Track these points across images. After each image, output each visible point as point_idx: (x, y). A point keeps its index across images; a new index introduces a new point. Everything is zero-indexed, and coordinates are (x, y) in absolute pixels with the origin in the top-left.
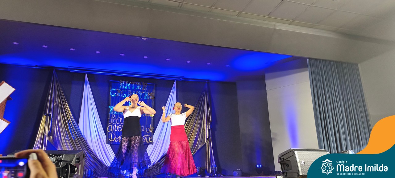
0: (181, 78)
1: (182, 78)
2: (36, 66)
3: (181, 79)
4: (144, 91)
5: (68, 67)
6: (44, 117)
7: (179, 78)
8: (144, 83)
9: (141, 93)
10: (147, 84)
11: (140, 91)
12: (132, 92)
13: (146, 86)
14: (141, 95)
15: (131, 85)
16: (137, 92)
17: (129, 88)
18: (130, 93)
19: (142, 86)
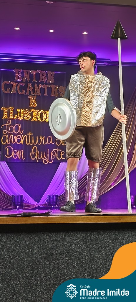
0: (106, 62)
1: (108, 62)
3: (106, 64)
4: (50, 84)
7: (103, 62)
8: (50, 73)
9: (46, 87)
10: (54, 73)
11: (44, 84)
12: (33, 86)
13: (53, 77)
14: (46, 90)
15: (31, 76)
16: (40, 86)
17: (28, 80)
18: (30, 88)
19: (47, 76)
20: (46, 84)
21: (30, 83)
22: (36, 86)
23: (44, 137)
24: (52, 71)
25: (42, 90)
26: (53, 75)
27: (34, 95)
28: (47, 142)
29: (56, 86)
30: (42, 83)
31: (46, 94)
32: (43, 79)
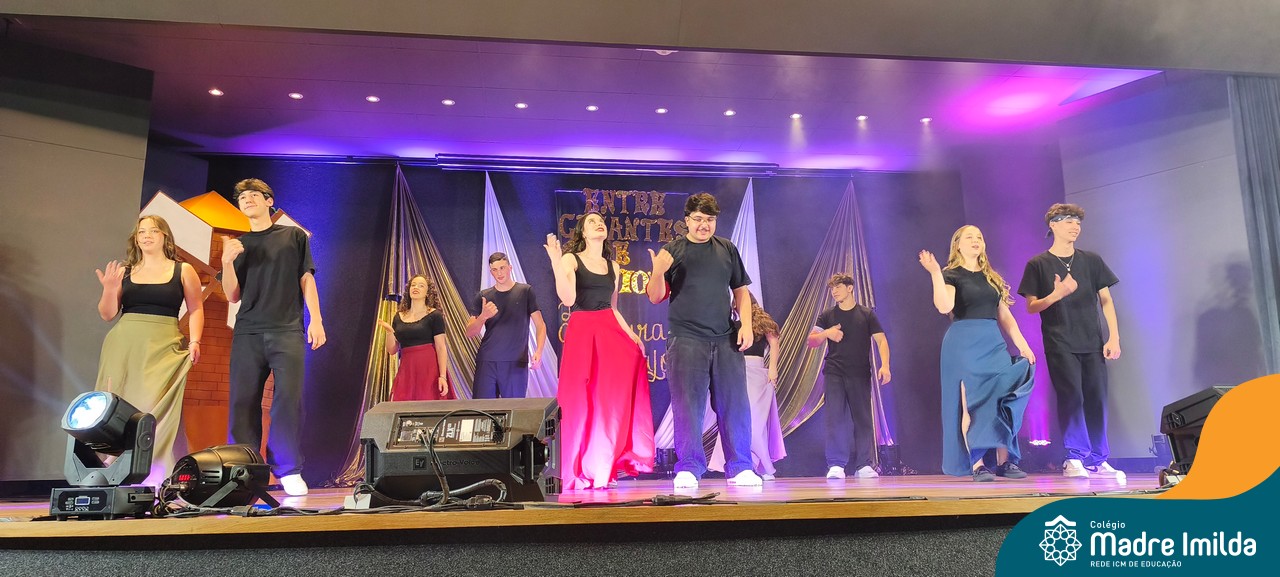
0: (769, 169)
1: (773, 170)
2: (350, 158)
3: (768, 172)
4: (657, 217)
5: (436, 155)
6: (383, 305)
7: (764, 170)
8: (655, 194)
9: (649, 223)
10: (663, 195)
11: (646, 217)
12: (622, 222)
13: (661, 203)
14: (648, 230)
15: (618, 201)
16: (637, 222)
17: (612, 211)
18: (616, 226)
19: (650, 201)
20: (649, 217)
21: (614, 216)
22: (627, 221)
23: (646, 326)
24: (660, 190)
25: (641, 231)
26: (662, 200)
27: (624, 241)
28: (653, 337)
29: (668, 222)
30: (641, 216)
31: (648, 238)
32: (642, 207)
